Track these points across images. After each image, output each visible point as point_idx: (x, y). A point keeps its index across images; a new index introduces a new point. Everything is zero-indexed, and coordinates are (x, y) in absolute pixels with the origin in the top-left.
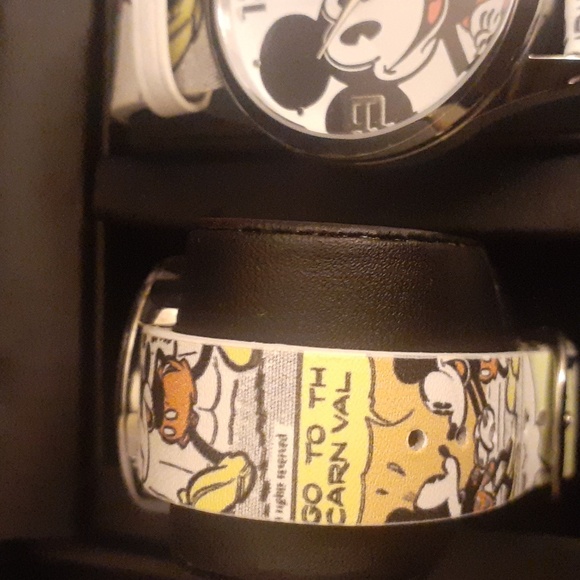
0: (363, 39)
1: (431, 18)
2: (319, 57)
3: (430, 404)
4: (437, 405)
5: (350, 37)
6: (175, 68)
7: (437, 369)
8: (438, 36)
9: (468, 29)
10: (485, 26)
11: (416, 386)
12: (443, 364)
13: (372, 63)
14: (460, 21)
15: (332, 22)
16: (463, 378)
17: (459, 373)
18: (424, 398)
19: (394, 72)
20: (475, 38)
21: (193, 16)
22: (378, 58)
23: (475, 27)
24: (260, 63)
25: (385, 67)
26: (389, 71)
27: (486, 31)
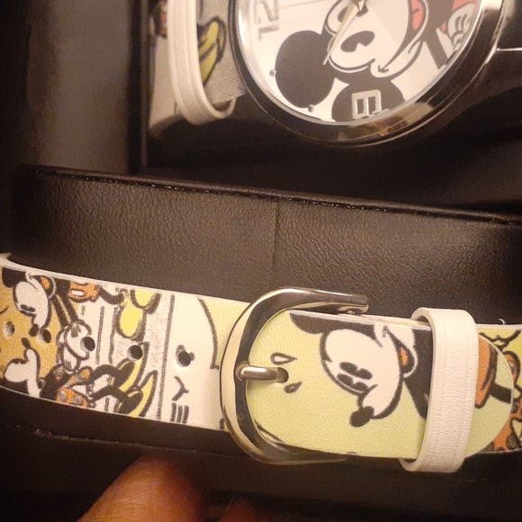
0: (360, 46)
1: (415, 26)
2: (325, 63)
3: (19, 305)
4: (23, 307)
5: (349, 46)
6: (205, 83)
7: (25, 280)
8: (422, 39)
9: (446, 32)
10: (460, 29)
11: (11, 289)
12: (30, 277)
13: (369, 64)
14: (439, 26)
15: (334, 35)
16: (48, 292)
17: (43, 286)
18: (15, 299)
19: (387, 70)
20: (452, 39)
21: (218, 40)
22: (373, 60)
23: (452, 30)
24: (275, 72)
25: (379, 66)
26: (382, 70)
27: (461, 32)
